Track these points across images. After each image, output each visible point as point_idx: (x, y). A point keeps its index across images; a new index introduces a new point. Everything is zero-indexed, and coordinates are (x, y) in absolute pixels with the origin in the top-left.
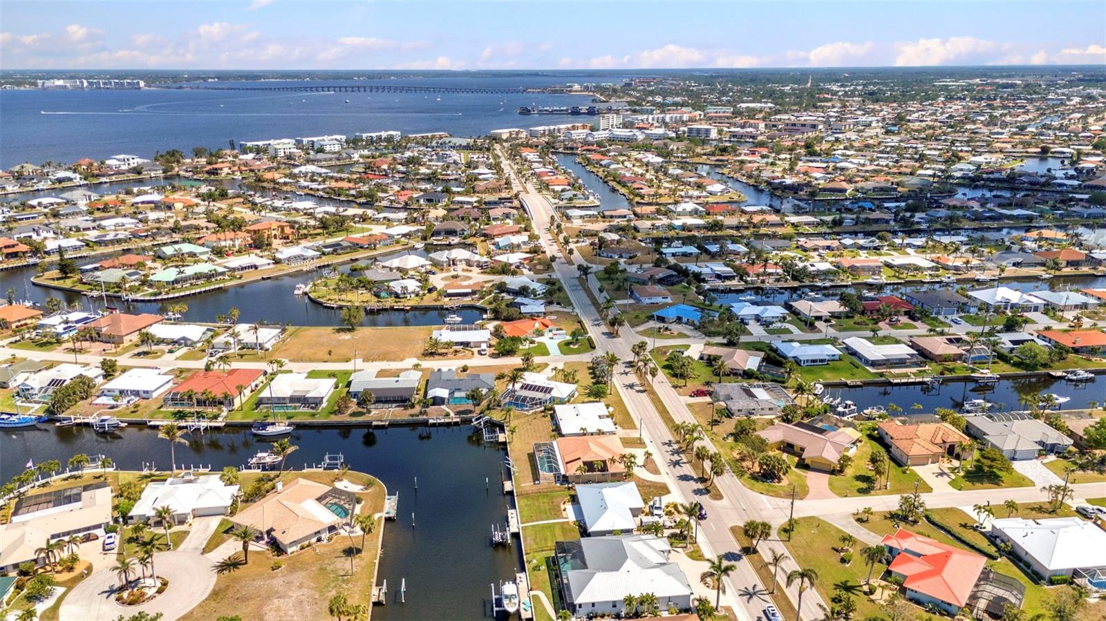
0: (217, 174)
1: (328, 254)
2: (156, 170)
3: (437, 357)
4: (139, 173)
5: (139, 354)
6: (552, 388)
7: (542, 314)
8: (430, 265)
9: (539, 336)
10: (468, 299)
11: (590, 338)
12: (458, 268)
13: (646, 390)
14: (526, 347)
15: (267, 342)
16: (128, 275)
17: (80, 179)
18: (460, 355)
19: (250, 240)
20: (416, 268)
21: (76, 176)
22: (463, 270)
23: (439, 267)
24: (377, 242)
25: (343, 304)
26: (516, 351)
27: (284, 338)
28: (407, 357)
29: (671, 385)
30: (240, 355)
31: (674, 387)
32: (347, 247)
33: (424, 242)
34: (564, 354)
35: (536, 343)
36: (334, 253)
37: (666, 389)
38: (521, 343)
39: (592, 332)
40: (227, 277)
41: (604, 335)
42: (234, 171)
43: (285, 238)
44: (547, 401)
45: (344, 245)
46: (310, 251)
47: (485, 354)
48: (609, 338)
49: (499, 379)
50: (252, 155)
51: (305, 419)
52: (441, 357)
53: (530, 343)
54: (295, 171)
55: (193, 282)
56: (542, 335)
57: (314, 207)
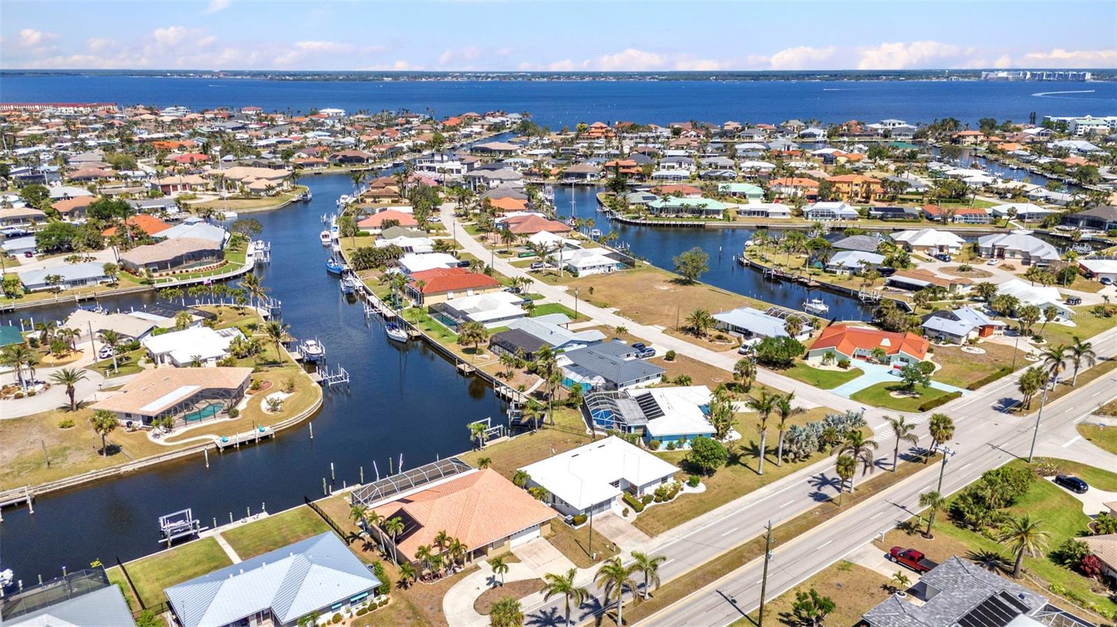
2: (906, 135)
4: (886, 137)
5: (501, 252)
6: (663, 415)
7: (964, 340)
8: (957, 248)
9: (882, 362)
10: (911, 295)
11: (959, 395)
12: (998, 262)
13: (831, 500)
14: (823, 368)
15: (584, 268)
16: (644, 198)
17: (824, 135)
18: (718, 343)
19: (815, 191)
20: (927, 248)
21: (820, 133)
22: (1004, 265)
23: (973, 254)
24: (957, 216)
25: (757, 262)
26: (793, 366)
27: (615, 272)
28: (661, 324)
29: (904, 520)
30: (551, 274)
31: (905, 526)
32: (909, 215)
33: (1039, 229)
34: (854, 397)
35: (849, 369)
36: (882, 218)
37: (879, 519)
38: (820, 359)
39: (989, 390)
40: (721, 217)
41: (1000, 402)
42: (982, 142)
43: (868, 198)
44: (630, 428)
45: (906, 211)
46: (851, 210)
47: (745, 353)
48: (995, 409)
49: (676, 382)
50: (1038, 130)
51: (434, 337)
52: (693, 337)
53: (839, 365)
54: (1050, 145)
55: (680, 215)
56: (888, 363)
57: (976, 176)
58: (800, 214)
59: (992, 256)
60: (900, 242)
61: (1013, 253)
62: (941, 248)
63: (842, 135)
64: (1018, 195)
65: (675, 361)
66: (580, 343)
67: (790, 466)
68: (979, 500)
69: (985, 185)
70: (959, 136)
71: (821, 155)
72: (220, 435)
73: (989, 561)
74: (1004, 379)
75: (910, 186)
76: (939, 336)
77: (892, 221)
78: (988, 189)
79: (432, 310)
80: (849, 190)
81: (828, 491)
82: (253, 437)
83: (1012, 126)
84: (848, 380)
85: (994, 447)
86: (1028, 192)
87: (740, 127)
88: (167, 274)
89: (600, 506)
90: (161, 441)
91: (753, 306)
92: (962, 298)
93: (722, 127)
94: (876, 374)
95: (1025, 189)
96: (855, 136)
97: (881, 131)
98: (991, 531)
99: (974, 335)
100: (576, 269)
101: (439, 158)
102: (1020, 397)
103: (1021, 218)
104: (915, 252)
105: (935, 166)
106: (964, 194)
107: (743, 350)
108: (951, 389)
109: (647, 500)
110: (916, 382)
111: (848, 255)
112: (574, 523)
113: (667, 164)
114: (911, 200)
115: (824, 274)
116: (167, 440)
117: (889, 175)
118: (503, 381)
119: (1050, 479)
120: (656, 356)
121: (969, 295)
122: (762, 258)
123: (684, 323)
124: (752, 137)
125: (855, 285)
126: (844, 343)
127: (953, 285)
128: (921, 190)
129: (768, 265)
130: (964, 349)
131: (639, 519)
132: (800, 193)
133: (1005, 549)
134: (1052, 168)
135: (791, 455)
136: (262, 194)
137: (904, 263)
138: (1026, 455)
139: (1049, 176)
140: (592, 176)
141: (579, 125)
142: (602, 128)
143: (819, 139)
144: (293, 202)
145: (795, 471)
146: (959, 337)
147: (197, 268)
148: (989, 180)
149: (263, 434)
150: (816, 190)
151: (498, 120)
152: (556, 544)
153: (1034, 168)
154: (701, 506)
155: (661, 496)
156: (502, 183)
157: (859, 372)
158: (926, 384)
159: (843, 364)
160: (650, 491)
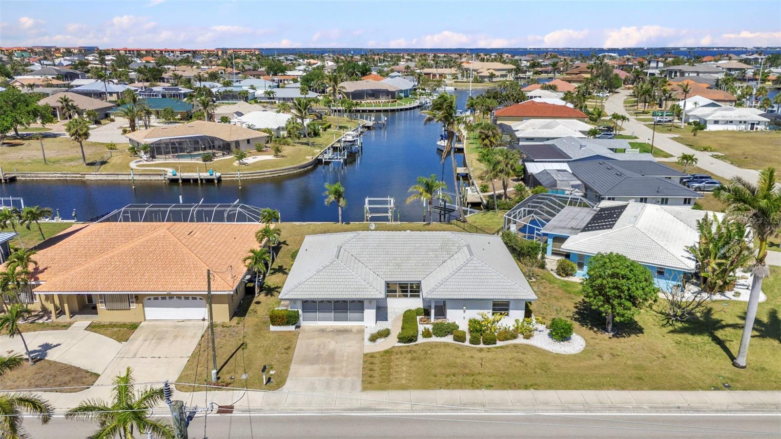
6: (613, 231)
15: (716, 122)
27: (760, 131)
30: (673, 126)
72: (177, 171)
90: (135, 165)
100: (706, 123)
116: (139, 166)
131: (387, 353)
136: (485, 79)
156: (698, 75)
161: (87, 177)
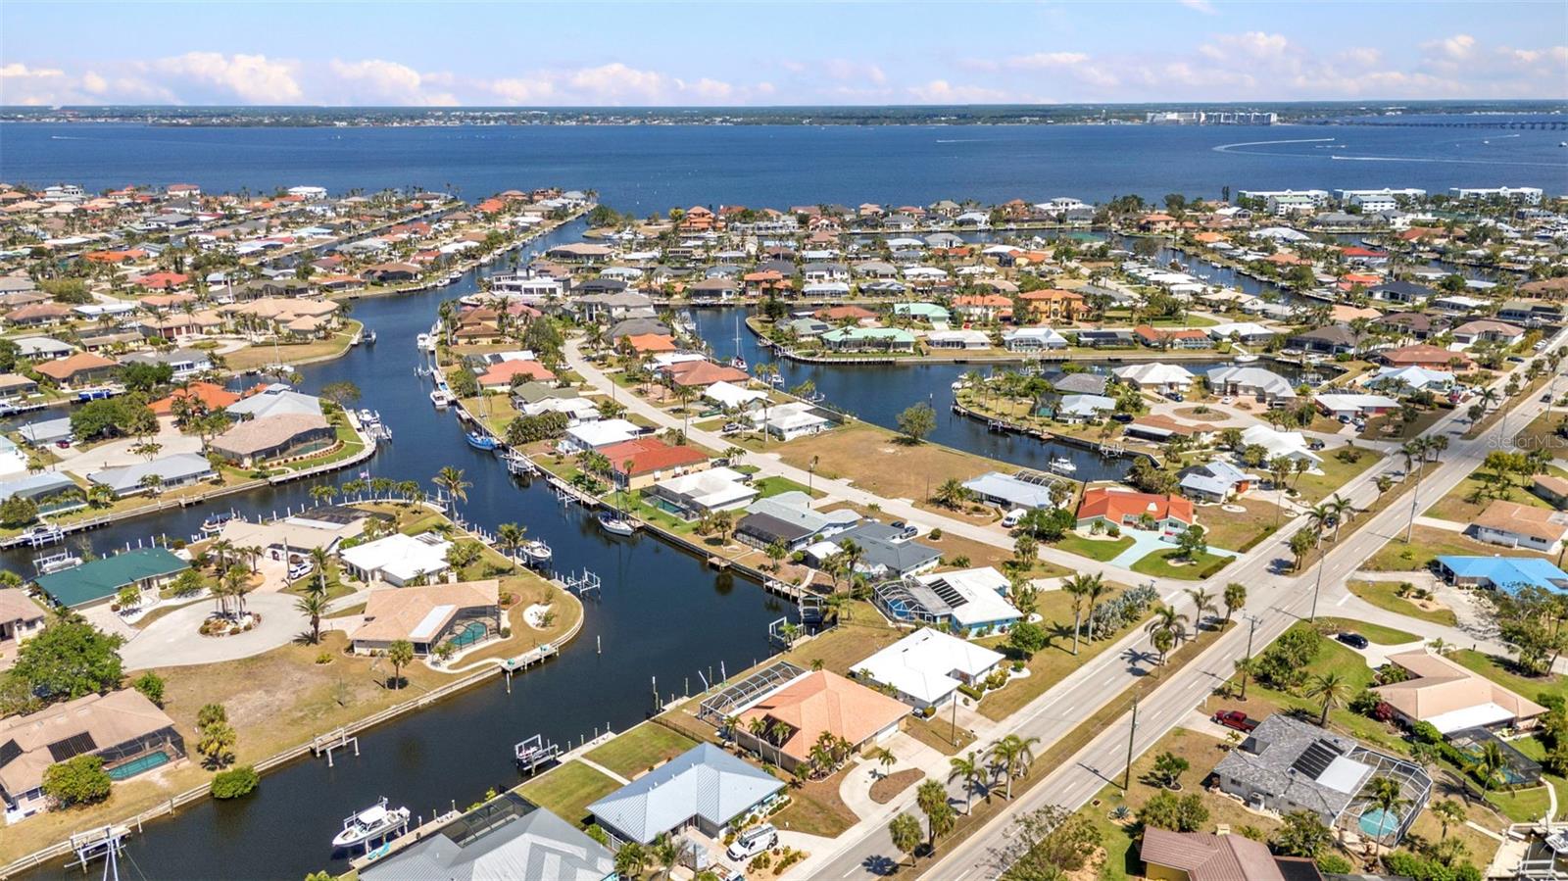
0: (1149, 229)
1: (1085, 345)
2: (1084, 219)
3: (942, 508)
4: (1061, 221)
5: (675, 411)
6: (966, 601)
7: (1223, 498)
8: (1188, 385)
9: (1150, 528)
10: (1154, 446)
11: (1232, 559)
12: (1231, 399)
13: (1148, 674)
14: (1093, 538)
15: (790, 430)
16: (814, 328)
17: (986, 222)
18: (976, 515)
19: (1009, 311)
20: (1156, 385)
21: (982, 218)
22: (1239, 404)
23: (1205, 392)
24: (1177, 340)
25: (975, 410)
26: (1064, 538)
27: (824, 433)
28: (905, 496)
29: (1218, 686)
30: (752, 437)
31: (1219, 692)
32: (1123, 340)
33: (1264, 354)
34: (1135, 568)
35: (1120, 537)
36: (1094, 346)
37: (1196, 688)
38: (1088, 528)
39: (1260, 552)
40: (911, 350)
41: (1273, 563)
42: (1175, 229)
43: (1069, 317)
44: (935, 618)
45: (1119, 336)
46: (1056, 336)
47: (1010, 526)
48: (1270, 571)
49: (954, 564)
50: (1234, 210)
51: (661, 526)
52: (948, 510)
53: (1109, 534)
54: (1253, 234)
55: (863, 349)
56: (1156, 528)
57: (1181, 284)
58: (1001, 344)
59: (1225, 393)
60: (1126, 379)
61: (1247, 389)
62: (1171, 385)
63: (1008, 221)
64: (1234, 309)
65: (941, 540)
66: (836, 526)
67: (1098, 644)
68: (1282, 662)
69: (1194, 294)
70: (1148, 222)
71: (993, 254)
72: (504, 658)
73: (1298, 714)
74: (1270, 538)
75: (1114, 300)
76: (1198, 495)
77: (1105, 349)
78: (1198, 299)
79: (645, 493)
80: (1047, 308)
81: (1141, 665)
82: (538, 657)
83: (1204, 204)
84: (1122, 550)
85: (1277, 611)
86: (1242, 304)
87: (882, 212)
88: (279, 464)
89: (943, 699)
90: (444, 668)
91: (997, 469)
92: (1207, 447)
93: (858, 211)
94: (1148, 542)
95: (1239, 300)
96: (1023, 221)
97: (1054, 214)
98: (1294, 689)
99: (1232, 492)
100: (780, 431)
101: (524, 274)
102: (1291, 557)
103: (1244, 340)
104: (1144, 391)
105: (1131, 266)
106: (1176, 310)
107: (1008, 523)
108: (1224, 553)
109: (981, 688)
110: (1193, 549)
111: (1077, 400)
112: (925, 715)
113: (815, 273)
114: (1120, 319)
115: (1056, 424)
116: (450, 667)
117: (1082, 284)
118: (770, 574)
119: (1333, 637)
120: (919, 535)
121: (1214, 444)
122: (981, 406)
123: (934, 494)
124: (898, 226)
125: (1091, 436)
126: (1110, 509)
127: (1197, 434)
128: (1125, 304)
129: (989, 415)
130: (1225, 508)
131: (980, 706)
132: (991, 314)
133: (1313, 705)
134: (1261, 267)
135: (1099, 633)
136: (310, 336)
137: (1137, 406)
138: (1308, 615)
139: (1258, 277)
140: (729, 293)
141: (673, 211)
142: (703, 215)
143: (981, 226)
144: (353, 346)
145: (1105, 649)
146: (1219, 495)
147: (313, 453)
148: (1198, 288)
149: (547, 653)
150: (1011, 310)
151: (557, 203)
152: (915, 736)
153: (1240, 267)
154: (1032, 691)
155: (991, 682)
156: (627, 310)
157: (1130, 541)
158: (1203, 551)
159: (1113, 533)
160: (981, 680)
161: (421, 703)
